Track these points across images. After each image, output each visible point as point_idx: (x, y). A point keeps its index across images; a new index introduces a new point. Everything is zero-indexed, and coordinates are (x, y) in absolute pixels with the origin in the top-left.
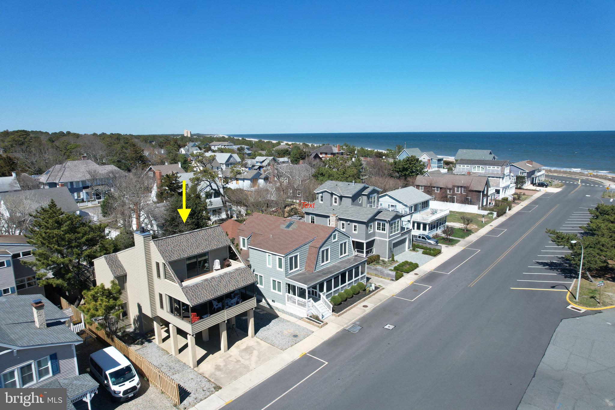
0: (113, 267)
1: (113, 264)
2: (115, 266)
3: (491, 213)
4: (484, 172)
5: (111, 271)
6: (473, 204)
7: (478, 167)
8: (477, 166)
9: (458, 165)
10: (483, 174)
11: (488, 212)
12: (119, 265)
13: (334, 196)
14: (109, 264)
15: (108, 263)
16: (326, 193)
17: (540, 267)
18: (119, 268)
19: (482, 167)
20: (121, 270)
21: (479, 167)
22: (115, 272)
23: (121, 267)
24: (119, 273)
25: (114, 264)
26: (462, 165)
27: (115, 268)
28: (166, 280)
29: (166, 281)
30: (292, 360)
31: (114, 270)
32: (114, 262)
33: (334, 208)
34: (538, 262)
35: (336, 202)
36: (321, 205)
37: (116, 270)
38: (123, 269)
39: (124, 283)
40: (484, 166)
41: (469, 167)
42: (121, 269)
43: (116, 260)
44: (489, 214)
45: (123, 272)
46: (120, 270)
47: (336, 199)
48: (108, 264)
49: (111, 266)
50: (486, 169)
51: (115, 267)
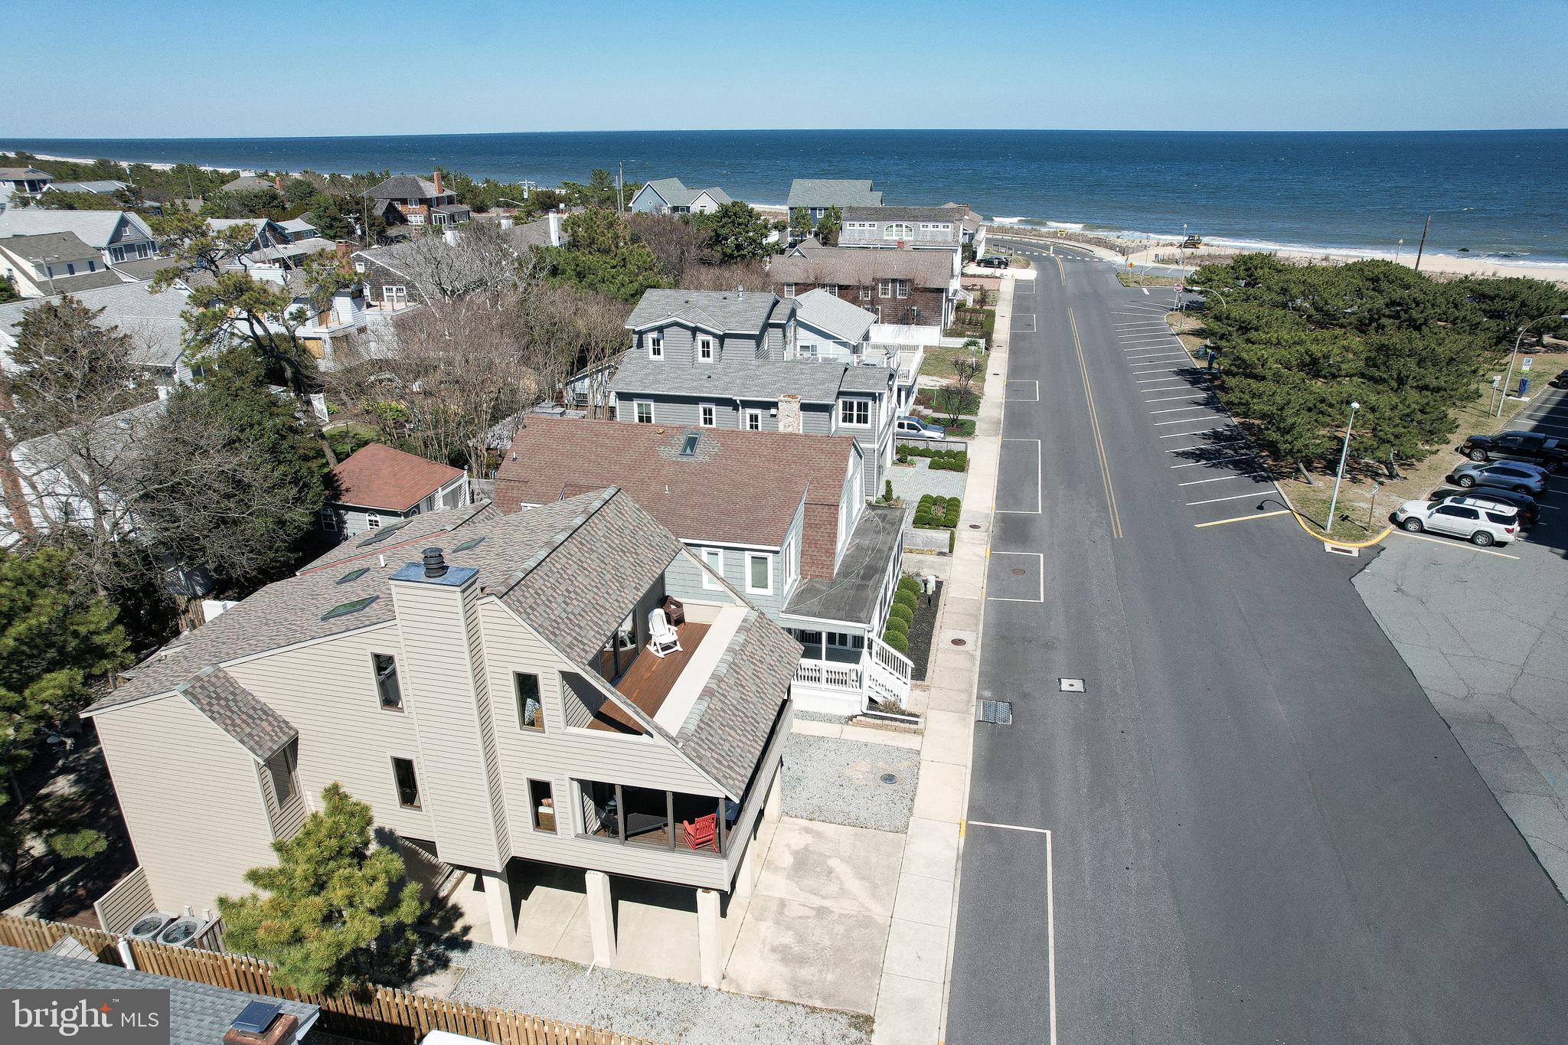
0: (238, 721)
1: (233, 712)
2: (244, 717)
3: (974, 344)
4: (912, 239)
5: (242, 742)
6: (925, 324)
7: (897, 226)
8: (894, 225)
9: (848, 223)
10: (912, 243)
11: (966, 340)
12: (254, 708)
13: (701, 337)
14: (216, 715)
15: (213, 712)
16: (675, 328)
17: (1191, 464)
18: (262, 720)
19: (907, 227)
20: (273, 726)
21: (901, 226)
22: (257, 743)
23: (265, 713)
24: (275, 742)
25: (235, 709)
26: (857, 224)
27: (248, 725)
28: (571, 729)
29: (571, 735)
30: (954, 855)
31: (250, 735)
32: (231, 704)
33: (708, 373)
34: (1178, 454)
35: (706, 354)
36: (659, 366)
37: (254, 732)
38: (276, 719)
39: (290, 773)
40: (912, 223)
41: (875, 228)
42: (270, 724)
43: (233, 693)
44: (968, 345)
45: (285, 733)
46: (269, 729)
47: (706, 344)
48: (214, 719)
49: (228, 722)
50: (917, 234)
51: (244, 721)
